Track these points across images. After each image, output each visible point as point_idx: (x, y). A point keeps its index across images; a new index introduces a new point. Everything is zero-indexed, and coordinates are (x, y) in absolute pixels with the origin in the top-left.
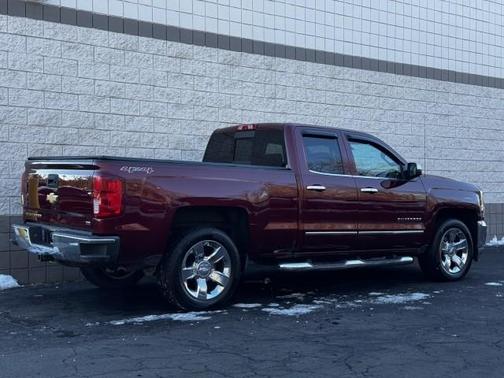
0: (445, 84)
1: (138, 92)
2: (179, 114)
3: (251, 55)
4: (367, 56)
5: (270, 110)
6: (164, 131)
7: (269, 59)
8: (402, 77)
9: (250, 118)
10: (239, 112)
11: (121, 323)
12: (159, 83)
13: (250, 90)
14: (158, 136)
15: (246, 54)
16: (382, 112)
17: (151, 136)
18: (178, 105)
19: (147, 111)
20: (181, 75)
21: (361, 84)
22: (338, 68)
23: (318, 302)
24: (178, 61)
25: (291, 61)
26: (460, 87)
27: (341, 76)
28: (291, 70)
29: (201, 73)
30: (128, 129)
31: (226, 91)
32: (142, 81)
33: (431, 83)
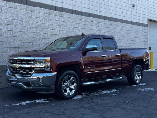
0: (114, 22)
1: (17, 23)
2: (32, 31)
3: (55, 11)
4: (91, 13)
5: (62, 30)
6: (27, 36)
7: (61, 12)
8: (102, 20)
9: (55, 32)
10: (51, 30)
11: (17, 104)
12: (24, 20)
13: (55, 23)
14: (24, 38)
15: (53, 11)
16: (96, 31)
17: (22, 38)
18: (31, 28)
19: (20, 29)
20: (32, 17)
21: (89, 22)
22: (83, 17)
23: (83, 94)
24: (31, 12)
25: (68, 14)
26: (118, 23)
27: (83, 19)
28: (68, 17)
29: (39, 17)
30: (14, 35)
31: (47, 23)
32: (18, 19)
33: (110, 22)
